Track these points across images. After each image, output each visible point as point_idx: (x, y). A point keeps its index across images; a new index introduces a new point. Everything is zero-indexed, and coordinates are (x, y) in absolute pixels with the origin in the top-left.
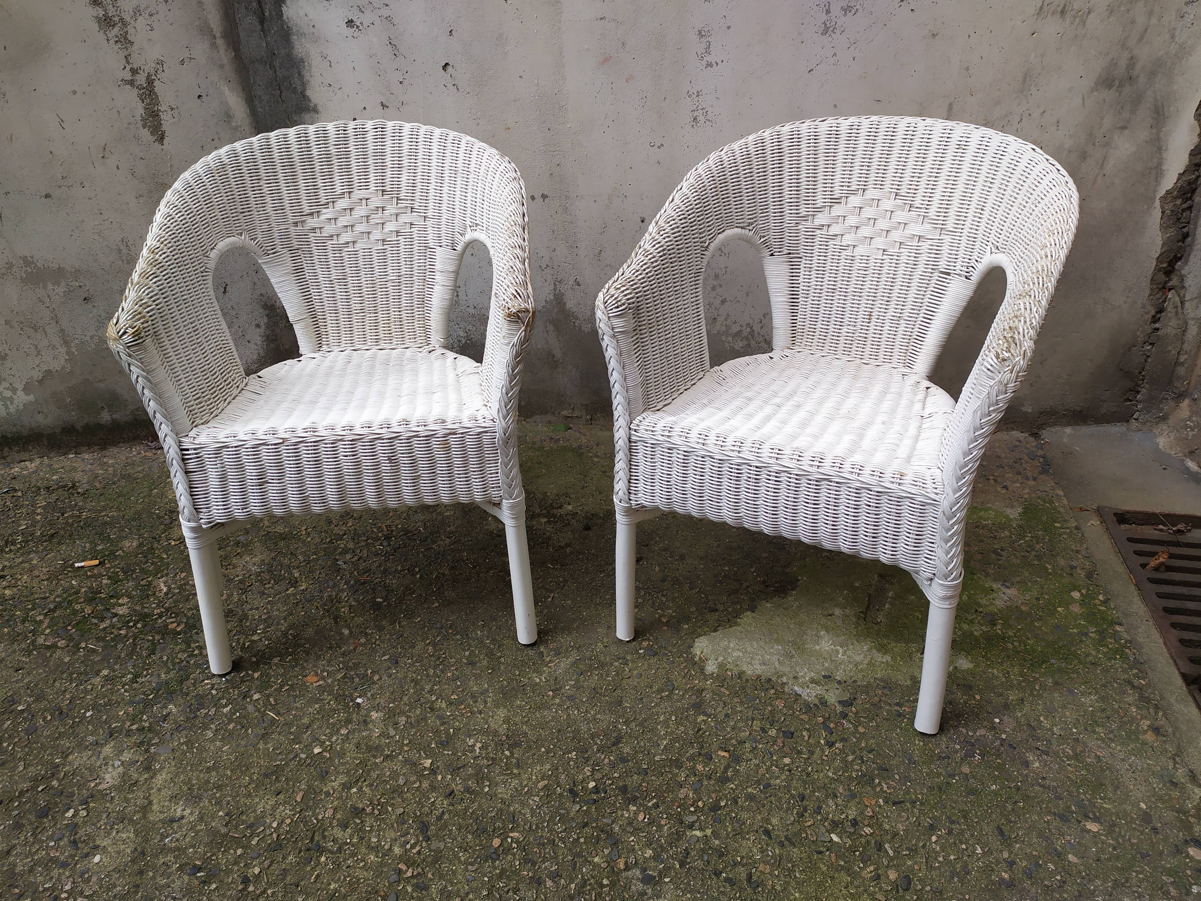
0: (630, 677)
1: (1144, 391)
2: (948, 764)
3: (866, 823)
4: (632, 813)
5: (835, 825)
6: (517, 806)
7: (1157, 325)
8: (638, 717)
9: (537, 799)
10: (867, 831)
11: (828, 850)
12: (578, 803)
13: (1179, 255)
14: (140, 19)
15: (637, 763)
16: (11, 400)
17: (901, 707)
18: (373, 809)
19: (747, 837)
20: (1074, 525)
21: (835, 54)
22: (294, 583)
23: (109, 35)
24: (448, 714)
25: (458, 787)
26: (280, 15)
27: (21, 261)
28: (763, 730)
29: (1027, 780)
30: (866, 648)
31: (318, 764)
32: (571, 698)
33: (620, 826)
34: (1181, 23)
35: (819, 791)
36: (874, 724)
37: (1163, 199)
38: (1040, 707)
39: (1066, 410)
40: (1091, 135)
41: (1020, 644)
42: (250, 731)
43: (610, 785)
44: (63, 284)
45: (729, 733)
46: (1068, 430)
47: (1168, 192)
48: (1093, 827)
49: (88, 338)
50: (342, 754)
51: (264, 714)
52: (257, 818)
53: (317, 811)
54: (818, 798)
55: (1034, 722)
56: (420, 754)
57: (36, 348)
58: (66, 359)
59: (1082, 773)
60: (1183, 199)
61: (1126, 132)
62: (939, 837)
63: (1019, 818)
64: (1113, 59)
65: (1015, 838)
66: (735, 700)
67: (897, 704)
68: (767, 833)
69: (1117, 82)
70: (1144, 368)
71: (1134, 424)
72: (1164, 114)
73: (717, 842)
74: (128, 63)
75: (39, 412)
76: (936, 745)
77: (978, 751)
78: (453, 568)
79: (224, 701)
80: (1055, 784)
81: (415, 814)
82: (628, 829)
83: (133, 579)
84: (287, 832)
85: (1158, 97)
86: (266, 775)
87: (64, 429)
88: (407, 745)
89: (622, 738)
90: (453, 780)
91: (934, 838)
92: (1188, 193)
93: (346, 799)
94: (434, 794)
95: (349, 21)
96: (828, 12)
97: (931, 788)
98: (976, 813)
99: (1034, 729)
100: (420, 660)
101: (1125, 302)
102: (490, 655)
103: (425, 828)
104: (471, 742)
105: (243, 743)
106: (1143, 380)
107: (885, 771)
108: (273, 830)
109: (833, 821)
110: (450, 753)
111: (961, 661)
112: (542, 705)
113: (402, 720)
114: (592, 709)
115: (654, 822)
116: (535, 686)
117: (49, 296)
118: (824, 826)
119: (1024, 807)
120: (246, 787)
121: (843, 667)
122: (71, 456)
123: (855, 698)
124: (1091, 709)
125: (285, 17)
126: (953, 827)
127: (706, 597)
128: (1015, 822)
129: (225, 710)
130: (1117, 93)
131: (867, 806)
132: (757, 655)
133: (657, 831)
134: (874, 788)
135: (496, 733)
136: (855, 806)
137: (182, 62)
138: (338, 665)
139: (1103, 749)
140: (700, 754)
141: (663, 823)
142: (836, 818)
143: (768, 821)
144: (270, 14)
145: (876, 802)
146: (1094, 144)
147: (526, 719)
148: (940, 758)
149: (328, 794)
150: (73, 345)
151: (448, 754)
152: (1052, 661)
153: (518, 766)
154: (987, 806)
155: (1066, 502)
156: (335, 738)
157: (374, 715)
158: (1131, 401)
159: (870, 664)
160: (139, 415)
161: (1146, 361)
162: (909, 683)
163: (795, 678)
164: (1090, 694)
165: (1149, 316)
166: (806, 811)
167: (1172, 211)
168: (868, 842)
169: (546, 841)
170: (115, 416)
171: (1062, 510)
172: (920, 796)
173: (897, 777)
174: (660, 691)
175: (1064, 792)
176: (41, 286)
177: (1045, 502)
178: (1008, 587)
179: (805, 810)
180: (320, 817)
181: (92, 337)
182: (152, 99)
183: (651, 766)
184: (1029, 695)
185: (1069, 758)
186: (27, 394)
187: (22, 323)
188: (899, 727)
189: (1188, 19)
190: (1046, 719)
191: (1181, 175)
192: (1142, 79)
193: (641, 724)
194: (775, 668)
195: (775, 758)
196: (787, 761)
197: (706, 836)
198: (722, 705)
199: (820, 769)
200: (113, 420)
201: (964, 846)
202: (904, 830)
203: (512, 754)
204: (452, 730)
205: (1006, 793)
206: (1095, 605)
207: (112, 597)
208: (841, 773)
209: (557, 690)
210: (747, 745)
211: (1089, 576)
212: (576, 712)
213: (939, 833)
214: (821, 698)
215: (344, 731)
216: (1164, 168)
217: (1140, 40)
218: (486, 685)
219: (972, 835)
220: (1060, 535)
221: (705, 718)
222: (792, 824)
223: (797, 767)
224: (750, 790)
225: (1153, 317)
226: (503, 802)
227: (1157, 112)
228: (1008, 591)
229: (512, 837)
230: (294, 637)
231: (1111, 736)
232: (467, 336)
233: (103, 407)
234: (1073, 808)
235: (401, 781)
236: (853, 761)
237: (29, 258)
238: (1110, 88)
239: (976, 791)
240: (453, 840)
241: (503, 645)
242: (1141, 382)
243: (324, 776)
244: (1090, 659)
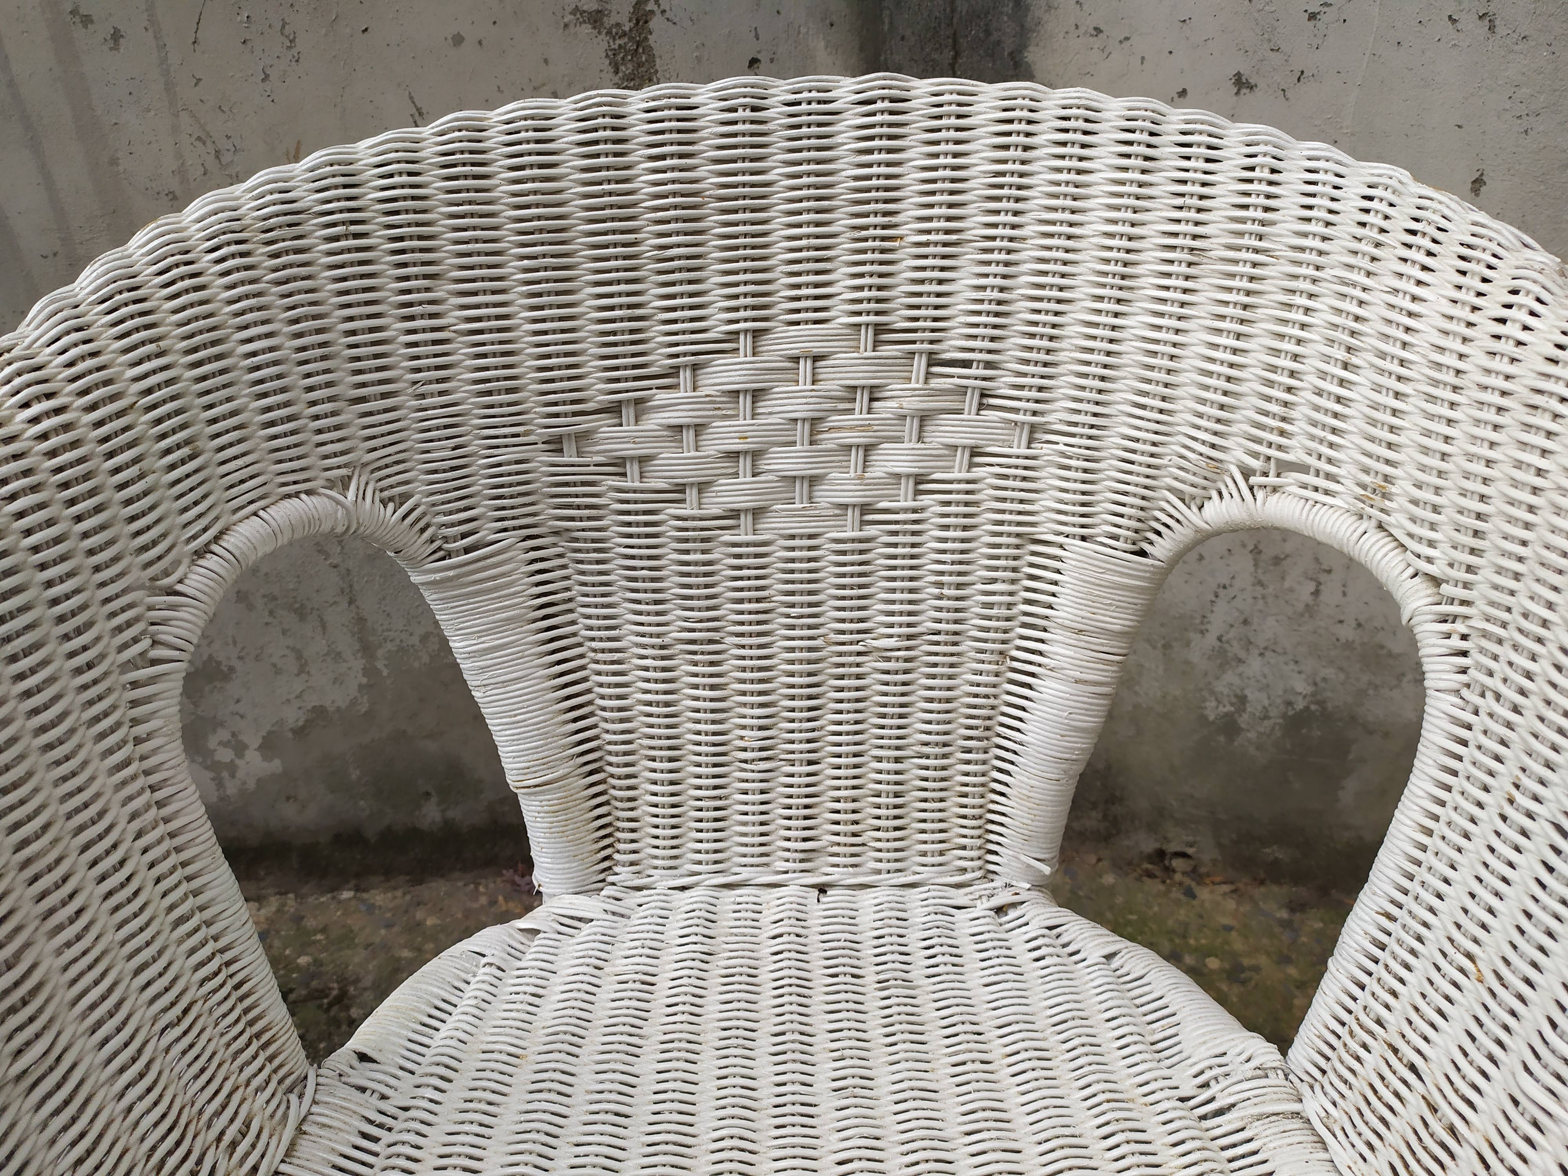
16: (232, 768)
57: (299, 656)
58: (360, 685)
75: (288, 798)
87: (338, 835)
122: (346, 895)
150: (380, 653)
170: (451, 814)
182: (640, 65)
186: (266, 758)
187: (275, 598)
200: (446, 821)
232: (1313, 695)
233: (428, 793)
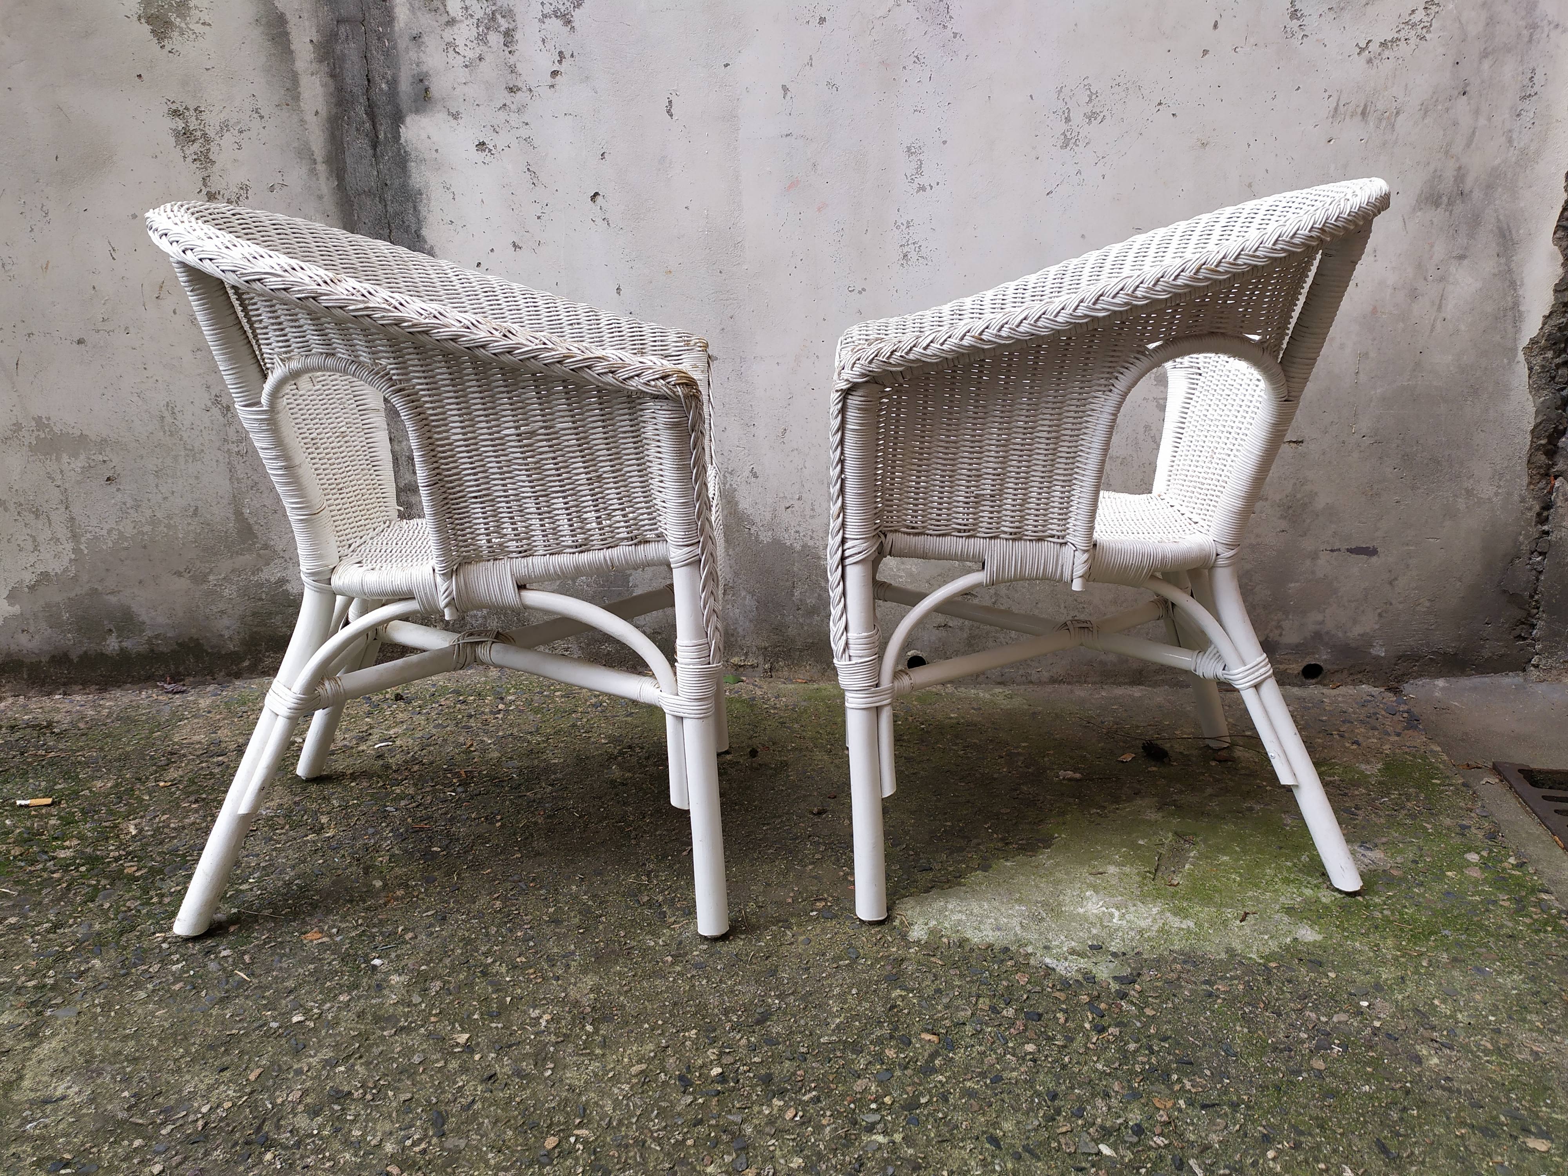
0: (792, 943)
1: (1540, 624)
2: (1290, 1057)
3: (1158, 1130)
4: (776, 1109)
5: (1106, 1134)
6: (593, 1095)
7: (1546, 528)
8: (800, 989)
9: (626, 1087)
10: (1159, 1142)
11: (1093, 1166)
12: (690, 1094)
13: (1561, 427)
14: (227, 135)
15: (790, 1045)
17: (1212, 986)
18: (365, 1094)
19: (961, 1144)
20: (1460, 782)
21: (1079, 172)
22: (319, 829)
23: (187, 152)
24: (508, 979)
25: (504, 1067)
26: (397, 137)
27: (34, 424)
28: (994, 1009)
29: (1421, 1080)
30: (1155, 910)
31: (295, 1035)
32: (698, 966)
33: (756, 1126)
34: (1519, 123)
35: (1080, 1087)
36: (1170, 1005)
37: (1528, 349)
38: (1433, 989)
39: (1433, 653)
40: (1419, 266)
41: (1393, 913)
42: (203, 993)
43: (745, 1072)
44: (82, 457)
45: (940, 1012)
46: (1441, 683)
47: (1533, 342)
48: (1541, 1145)
49: (104, 532)
50: (336, 1023)
51: (231, 974)
52: (180, 1101)
53: (278, 1093)
54: (1079, 1096)
55: (1424, 1006)
56: (454, 1027)
57: (35, 541)
58: (71, 560)
59: (1512, 1072)
60: (1555, 352)
61: (1465, 262)
62: (1280, 1152)
63: (1413, 1130)
64: (1436, 171)
65: (1408, 1157)
66: (952, 972)
67: (1206, 982)
68: (994, 1141)
69: (1445, 199)
70: (1535, 590)
71: (1534, 673)
72: (1512, 239)
73: (911, 1151)
74: (205, 185)
75: (23, 631)
76: (1269, 1033)
77: (1337, 1041)
78: (549, 817)
79: (175, 957)
80: (1469, 1087)
81: (429, 1101)
82: (767, 1130)
83: (94, 821)
84: (222, 1119)
85: (1501, 217)
86: (211, 1047)
87: (54, 656)
88: (435, 1015)
89: (771, 1014)
90: (498, 1059)
91: (1271, 1154)
92: (1561, 342)
93: (327, 1078)
94: (464, 1077)
95: (480, 144)
96: (1068, 120)
97: (1263, 1088)
98: (1339, 1121)
99: (1424, 1015)
100: (480, 915)
101: (1497, 494)
102: (585, 912)
103: (440, 1121)
104: (535, 1013)
105: (188, 1007)
106: (1538, 608)
107: (1188, 1065)
108: (200, 1116)
109: (1102, 1127)
110: (500, 1025)
111: (1304, 932)
112: (654, 972)
113: (437, 985)
114: (730, 978)
115: (810, 1121)
116: (645, 951)
117: (62, 472)
118: (1089, 1134)
119: (1419, 1117)
120: (176, 1060)
121: (1120, 934)
122: (57, 697)
123: (1139, 975)
124: (1514, 992)
125: (402, 140)
126: (1302, 1139)
127: (917, 854)
128: (1407, 1136)
129: (174, 968)
130: (1447, 213)
131: (1159, 1109)
132: (988, 917)
133: (813, 1133)
134: (1170, 1087)
135: (576, 1003)
136: (1139, 1109)
137: (272, 189)
138: (357, 921)
139: (1542, 1042)
140: (892, 1037)
141: (824, 1122)
142: (1108, 1124)
143: (996, 1125)
144: (386, 137)
145: (1174, 1104)
146: (1425, 279)
147: (625, 988)
148: (1275, 1049)
149: (299, 1072)
150: (83, 539)
151: (497, 1028)
152: (1447, 932)
153: (604, 1045)
154: (1357, 1112)
155: (1446, 758)
156: (328, 1005)
157: (395, 979)
158: (1524, 639)
159: (1161, 930)
160: (158, 645)
161: (1538, 579)
162: (1223, 956)
163: (1046, 947)
164: (1510, 973)
165: (1531, 515)
166: (1059, 1114)
167: (1543, 367)
168: (1161, 1158)
169: (631, 1142)
170: (124, 644)
171: (1441, 766)
172: (1246, 1098)
173: (1208, 1073)
174: (835, 959)
175: (1484, 1098)
176: (54, 458)
177: (1414, 756)
178: (1368, 848)
179: (1058, 1112)
180: (279, 1101)
181: (109, 531)
183: (813, 1050)
184: (1412, 973)
185: (1486, 1052)
186: (11, 604)
187: (21, 505)
188: (1209, 1009)
189: (1527, 117)
190: (1444, 1001)
191: (1547, 318)
192: (1477, 194)
193: (804, 998)
194: (1016, 935)
195: (1011, 1045)
196: (1030, 1047)
197: (894, 1143)
198: (930, 977)
199: (1082, 1059)
200: (122, 649)
201: (1322, 1166)
202: (1220, 1142)
203: (596, 1031)
204: (508, 999)
205: (1387, 1097)
206: (1504, 869)
207: (56, 839)
208: (1117, 1065)
209: (680, 955)
210: (968, 1028)
211: (1492, 836)
212: (705, 981)
213: (1280, 1146)
214: (1087, 973)
215: (344, 998)
216: (1522, 308)
217: (1468, 145)
218: (572, 947)
219: (1335, 1151)
220: (1442, 792)
221: (903, 993)
222: (1036, 1130)
223: (1046, 1056)
224: (968, 1084)
225: (1539, 515)
226: (571, 1089)
227: (1504, 236)
228: (1369, 853)
229: (577, 1136)
230: (300, 887)
231: (1553, 1026)
233: (110, 630)
234: (1503, 1118)
235: (416, 1059)
236: (1137, 1051)
237: (44, 420)
238: (1437, 207)
239: (1338, 1093)
240: (482, 1137)
241: (607, 901)
242: (1535, 611)
243: (298, 1051)
244: (1504, 931)
